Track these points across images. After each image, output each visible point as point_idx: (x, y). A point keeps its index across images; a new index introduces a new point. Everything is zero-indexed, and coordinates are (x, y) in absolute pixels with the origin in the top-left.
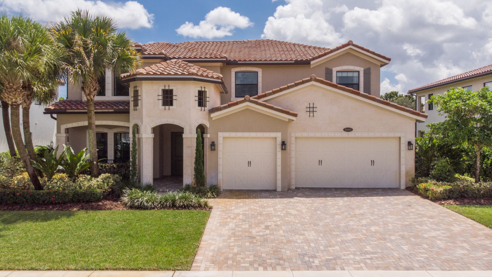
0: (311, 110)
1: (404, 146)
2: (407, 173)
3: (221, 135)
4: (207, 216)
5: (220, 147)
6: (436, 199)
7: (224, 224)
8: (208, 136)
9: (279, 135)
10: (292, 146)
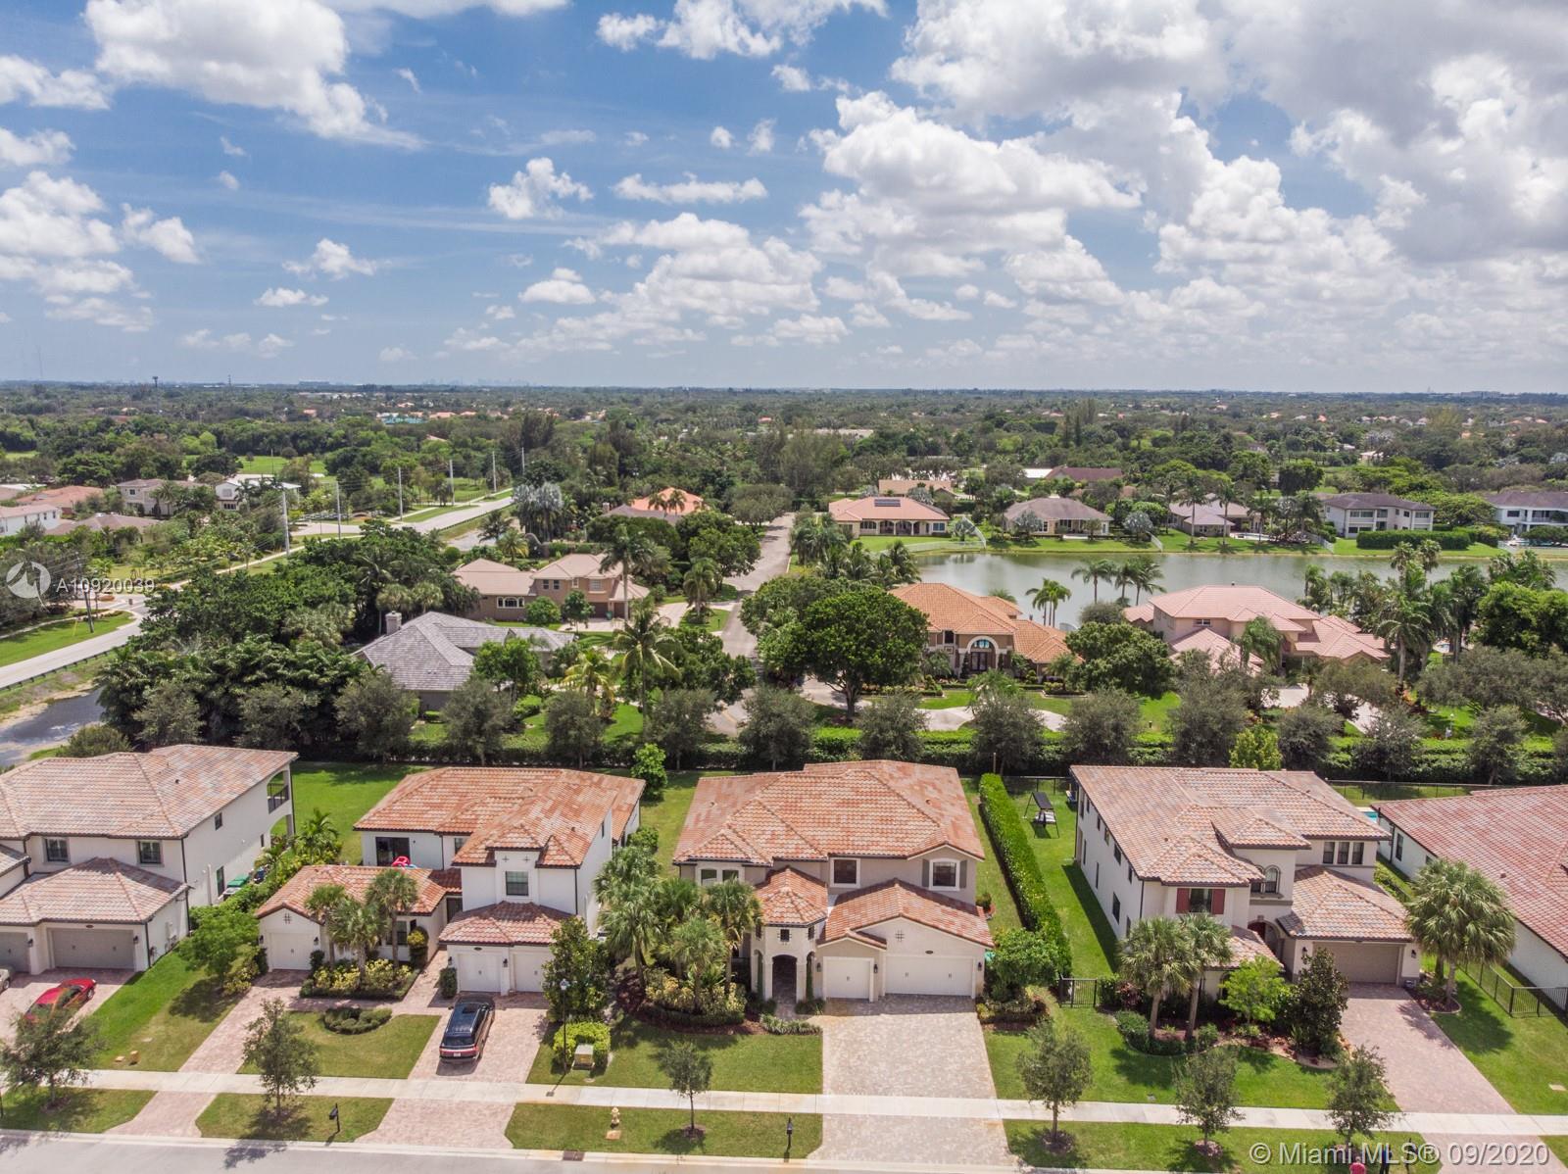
0: (900, 936)
1: (975, 966)
2: (977, 987)
3: (825, 958)
4: (820, 1042)
5: (825, 967)
6: (983, 1022)
7: (833, 1053)
8: (815, 959)
9: (872, 961)
10: (883, 968)
